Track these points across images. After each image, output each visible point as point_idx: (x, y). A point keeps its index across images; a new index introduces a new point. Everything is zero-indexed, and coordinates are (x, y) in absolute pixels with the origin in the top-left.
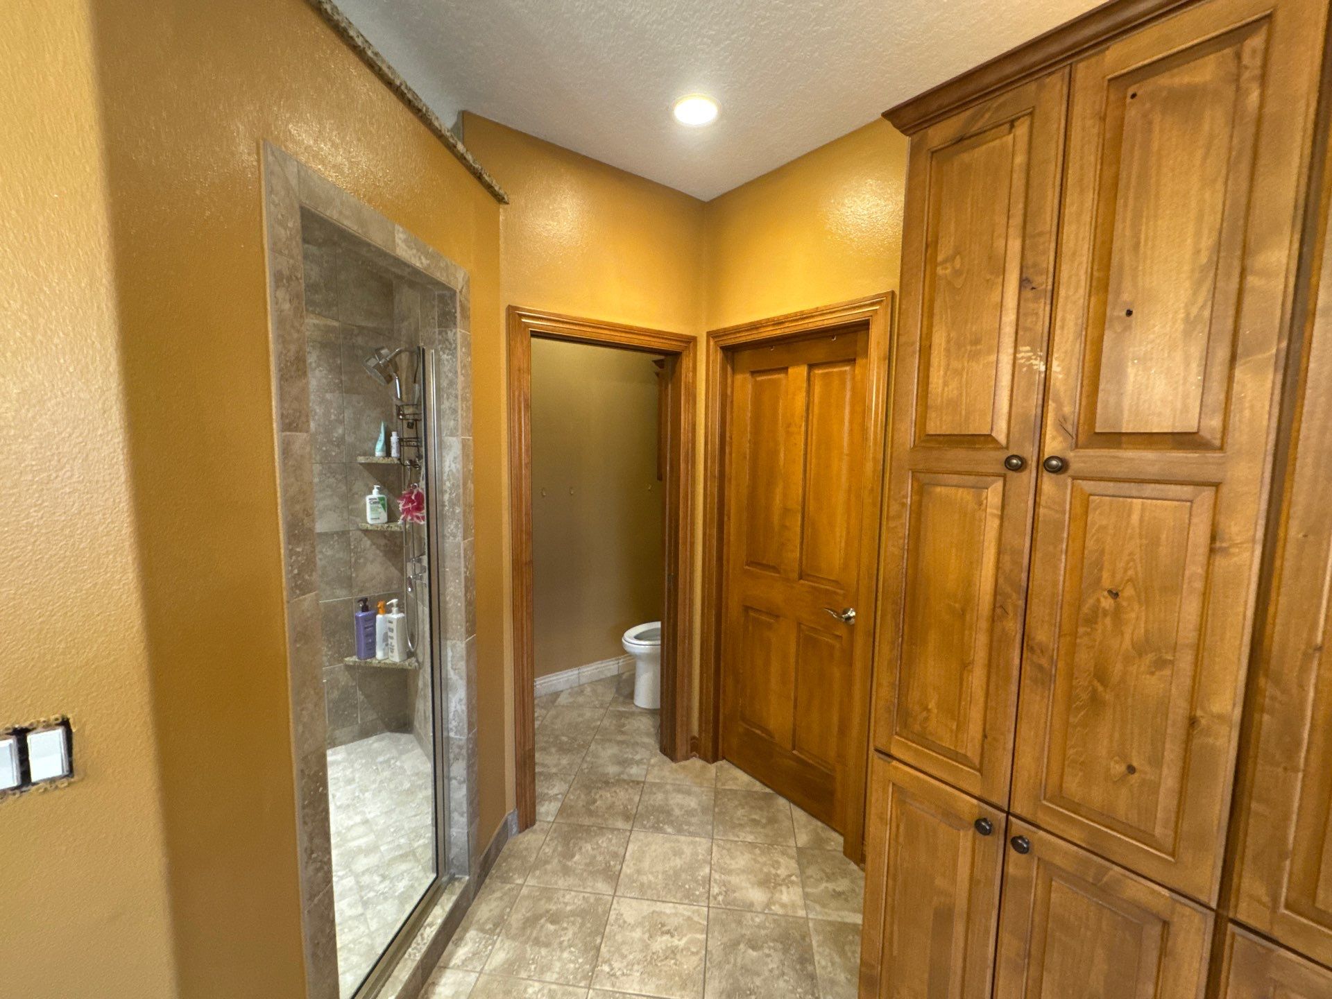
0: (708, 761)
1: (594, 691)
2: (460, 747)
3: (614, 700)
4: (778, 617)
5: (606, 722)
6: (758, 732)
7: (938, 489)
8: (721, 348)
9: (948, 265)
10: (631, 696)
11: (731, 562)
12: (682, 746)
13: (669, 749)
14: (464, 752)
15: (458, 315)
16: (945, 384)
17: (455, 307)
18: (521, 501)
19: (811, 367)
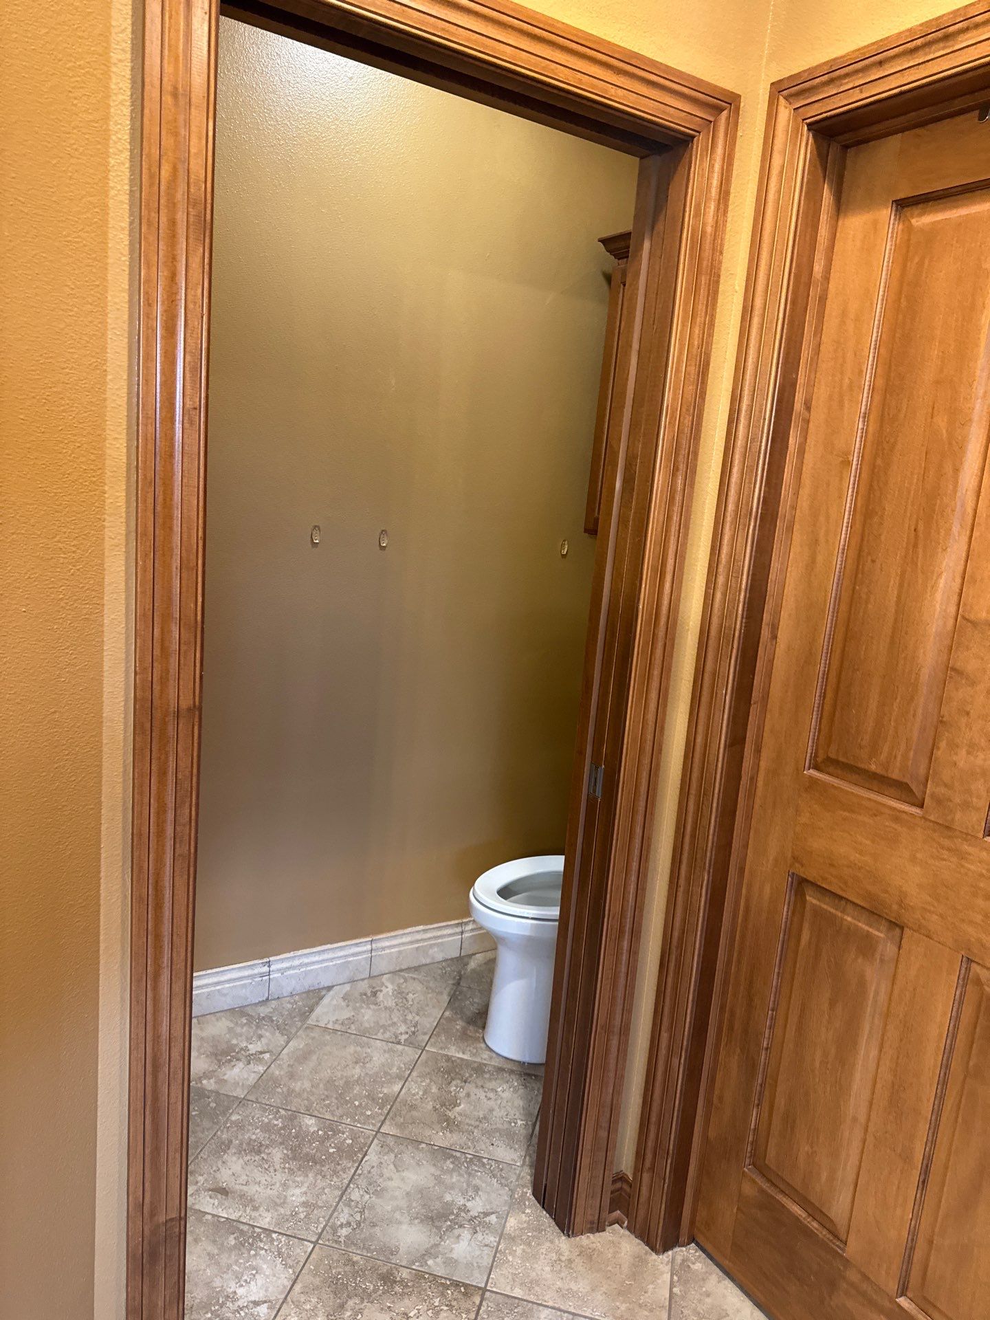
1: (400, 994)
3: (440, 1028)
4: (897, 925)
5: (415, 1088)
6: (797, 1210)
8: (808, 124)
10: (480, 1019)
13: (555, 1195)
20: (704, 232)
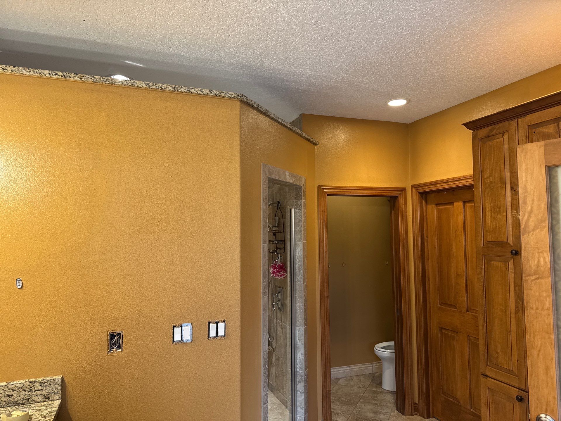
0: (424, 418)
1: (359, 380)
2: (301, 376)
3: (370, 385)
4: (457, 333)
6: (451, 399)
7: (493, 262)
8: (418, 193)
9: (488, 179)
10: (380, 384)
11: (431, 303)
12: (409, 408)
13: (401, 409)
14: (303, 378)
15: (302, 195)
16: (491, 222)
17: (301, 192)
18: (324, 269)
19: (465, 202)
20: (403, 210)
